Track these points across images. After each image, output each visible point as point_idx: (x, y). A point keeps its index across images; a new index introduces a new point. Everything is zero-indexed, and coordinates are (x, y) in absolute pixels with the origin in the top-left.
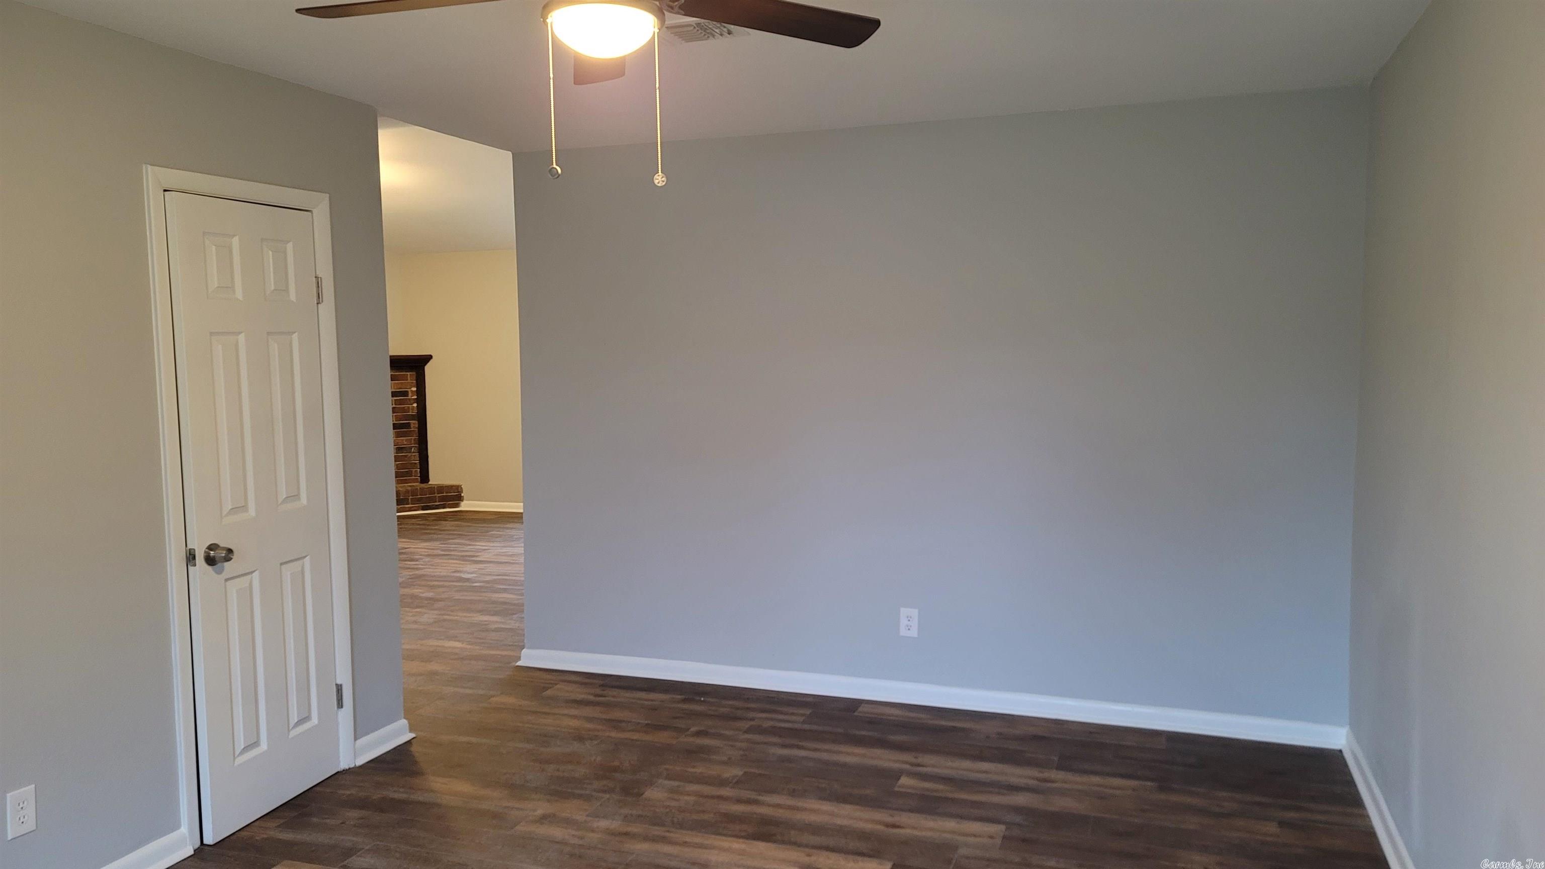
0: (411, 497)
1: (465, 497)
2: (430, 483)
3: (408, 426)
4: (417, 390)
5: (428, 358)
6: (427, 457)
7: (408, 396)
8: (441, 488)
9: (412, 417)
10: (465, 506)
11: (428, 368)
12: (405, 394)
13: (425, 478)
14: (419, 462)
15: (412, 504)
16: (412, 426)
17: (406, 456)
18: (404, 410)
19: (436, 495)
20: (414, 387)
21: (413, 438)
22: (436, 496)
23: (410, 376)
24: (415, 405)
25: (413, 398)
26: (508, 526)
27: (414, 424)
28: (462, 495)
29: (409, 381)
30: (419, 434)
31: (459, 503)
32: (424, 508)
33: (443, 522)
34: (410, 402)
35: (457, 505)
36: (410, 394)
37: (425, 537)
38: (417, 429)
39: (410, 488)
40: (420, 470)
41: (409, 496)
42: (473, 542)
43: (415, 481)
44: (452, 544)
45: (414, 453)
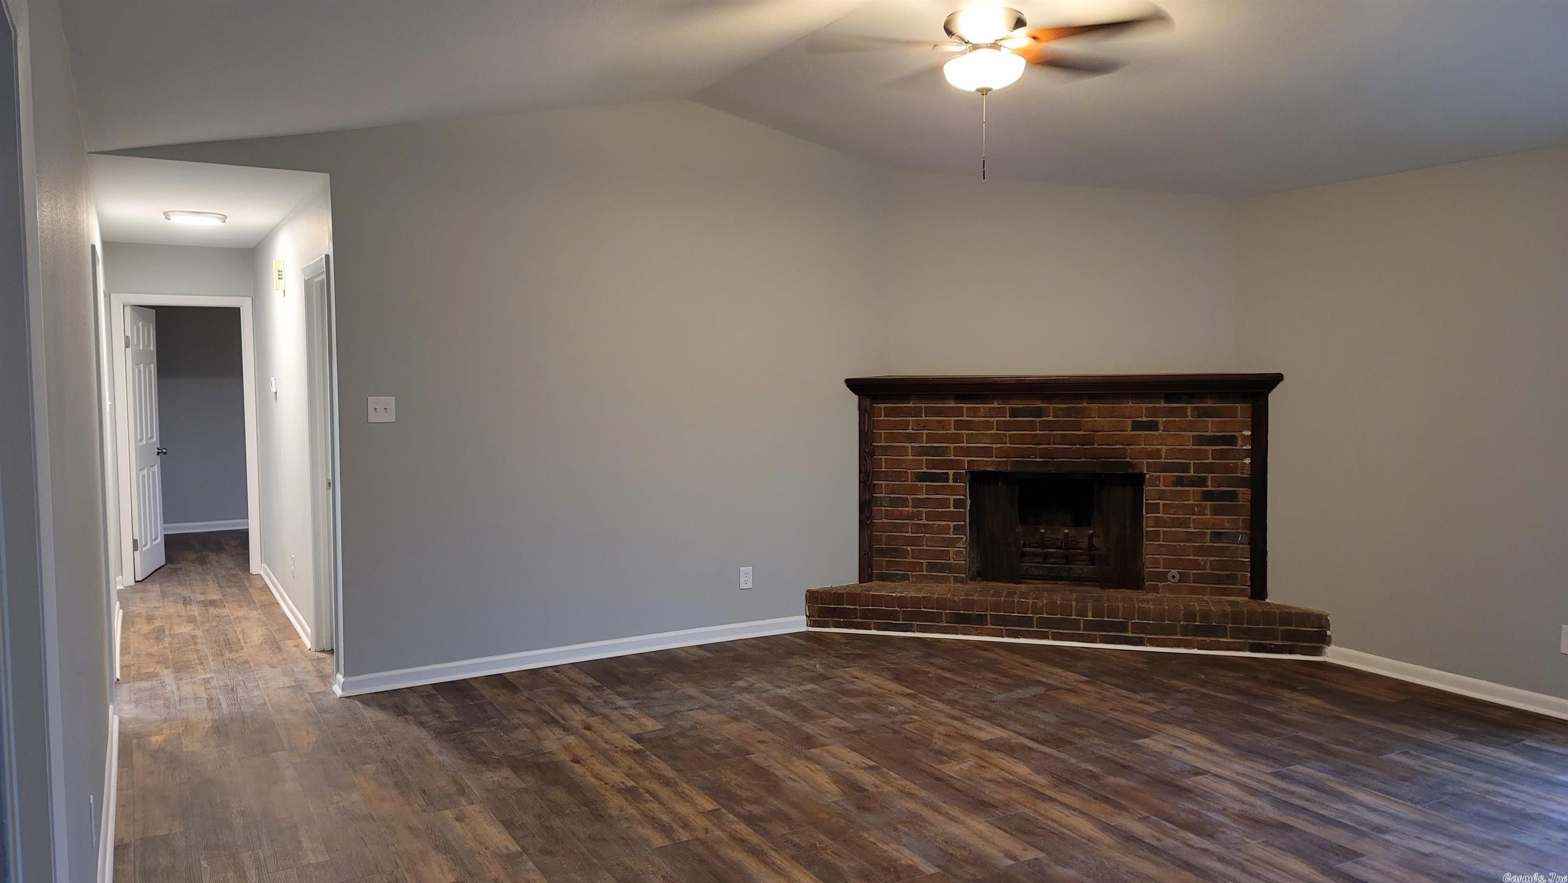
0: (1230, 625)
1: (1333, 639)
2: (1267, 600)
3: (1233, 496)
4: (1251, 435)
5: (1275, 380)
6: (1265, 553)
7: (1236, 446)
8: (1287, 616)
9: (1241, 482)
10: (1333, 655)
11: (1275, 398)
12: (1231, 440)
13: (1259, 589)
14: (1251, 562)
15: (1231, 638)
16: (1240, 496)
17: (1227, 548)
18: (1227, 469)
19: (1277, 627)
20: (1248, 429)
21: (1241, 518)
22: (1277, 629)
23: (1241, 410)
24: (1248, 461)
25: (1244, 447)
26: (1427, 737)
27: (1244, 493)
28: (1329, 633)
29: (1239, 419)
30: (1252, 512)
31: (1322, 647)
32: (1252, 650)
33: (1288, 694)
34: (1240, 455)
35: (1318, 652)
36: (1240, 442)
37: (1245, 738)
38: (1249, 503)
39: (1229, 608)
40: (1251, 575)
41: (1227, 624)
42: (1349, 786)
43: (1241, 593)
44: (1299, 783)
45: (1240, 543)
